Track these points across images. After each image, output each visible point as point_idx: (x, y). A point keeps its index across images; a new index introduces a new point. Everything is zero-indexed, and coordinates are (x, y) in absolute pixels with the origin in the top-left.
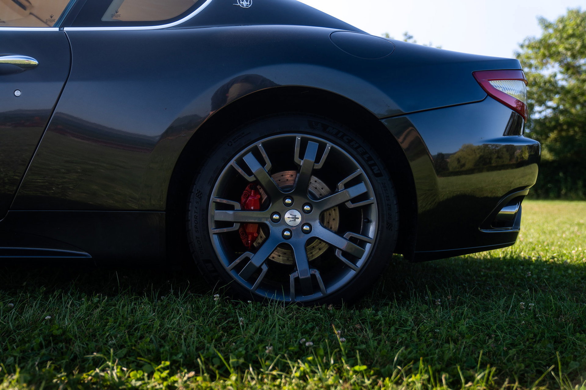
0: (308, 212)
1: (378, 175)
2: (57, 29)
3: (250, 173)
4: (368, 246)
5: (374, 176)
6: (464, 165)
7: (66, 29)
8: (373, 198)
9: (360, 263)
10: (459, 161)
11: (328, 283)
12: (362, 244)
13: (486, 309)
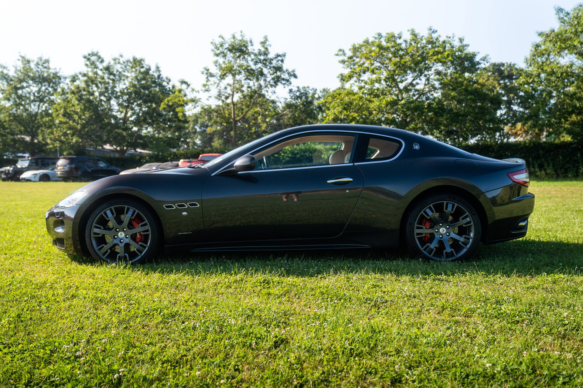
0: (448, 228)
1: (474, 215)
2: (352, 164)
3: (428, 215)
4: (471, 240)
5: (472, 215)
6: (504, 201)
7: (355, 164)
8: (472, 223)
9: (468, 246)
10: (501, 199)
11: (457, 253)
12: (469, 239)
13: (514, 261)
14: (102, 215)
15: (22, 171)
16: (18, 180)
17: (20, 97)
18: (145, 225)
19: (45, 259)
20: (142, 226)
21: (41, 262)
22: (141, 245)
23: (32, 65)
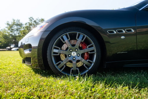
14: (60, 39)
15: (12, 48)
16: (11, 50)
17: (12, 29)
18: (92, 46)
19: (18, 72)
20: (89, 47)
21: (15, 74)
22: (89, 62)
23: (16, 21)
